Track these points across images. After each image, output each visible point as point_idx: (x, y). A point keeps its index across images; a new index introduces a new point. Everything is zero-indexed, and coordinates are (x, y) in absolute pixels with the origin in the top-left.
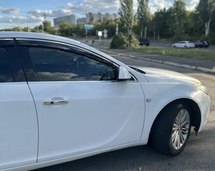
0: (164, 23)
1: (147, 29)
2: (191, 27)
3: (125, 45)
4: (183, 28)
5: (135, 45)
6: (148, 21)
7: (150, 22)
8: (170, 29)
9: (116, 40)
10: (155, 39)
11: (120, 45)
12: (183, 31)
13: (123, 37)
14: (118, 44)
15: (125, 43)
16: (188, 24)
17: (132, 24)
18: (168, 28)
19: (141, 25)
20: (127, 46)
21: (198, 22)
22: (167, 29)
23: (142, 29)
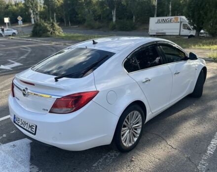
0: (74, 10)
1: (56, 16)
2: (98, 14)
3: (49, 33)
4: (92, 15)
5: (59, 33)
6: (56, 7)
7: (58, 8)
8: (79, 15)
9: (38, 28)
10: (66, 26)
11: (44, 33)
12: (93, 18)
13: (46, 24)
14: (41, 32)
15: (49, 31)
16: (96, 11)
17: (39, 10)
18: (78, 14)
19: (49, 11)
20: (51, 33)
21: (105, 9)
22: (77, 16)
23: (50, 15)
